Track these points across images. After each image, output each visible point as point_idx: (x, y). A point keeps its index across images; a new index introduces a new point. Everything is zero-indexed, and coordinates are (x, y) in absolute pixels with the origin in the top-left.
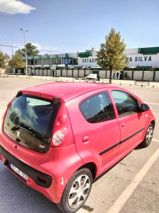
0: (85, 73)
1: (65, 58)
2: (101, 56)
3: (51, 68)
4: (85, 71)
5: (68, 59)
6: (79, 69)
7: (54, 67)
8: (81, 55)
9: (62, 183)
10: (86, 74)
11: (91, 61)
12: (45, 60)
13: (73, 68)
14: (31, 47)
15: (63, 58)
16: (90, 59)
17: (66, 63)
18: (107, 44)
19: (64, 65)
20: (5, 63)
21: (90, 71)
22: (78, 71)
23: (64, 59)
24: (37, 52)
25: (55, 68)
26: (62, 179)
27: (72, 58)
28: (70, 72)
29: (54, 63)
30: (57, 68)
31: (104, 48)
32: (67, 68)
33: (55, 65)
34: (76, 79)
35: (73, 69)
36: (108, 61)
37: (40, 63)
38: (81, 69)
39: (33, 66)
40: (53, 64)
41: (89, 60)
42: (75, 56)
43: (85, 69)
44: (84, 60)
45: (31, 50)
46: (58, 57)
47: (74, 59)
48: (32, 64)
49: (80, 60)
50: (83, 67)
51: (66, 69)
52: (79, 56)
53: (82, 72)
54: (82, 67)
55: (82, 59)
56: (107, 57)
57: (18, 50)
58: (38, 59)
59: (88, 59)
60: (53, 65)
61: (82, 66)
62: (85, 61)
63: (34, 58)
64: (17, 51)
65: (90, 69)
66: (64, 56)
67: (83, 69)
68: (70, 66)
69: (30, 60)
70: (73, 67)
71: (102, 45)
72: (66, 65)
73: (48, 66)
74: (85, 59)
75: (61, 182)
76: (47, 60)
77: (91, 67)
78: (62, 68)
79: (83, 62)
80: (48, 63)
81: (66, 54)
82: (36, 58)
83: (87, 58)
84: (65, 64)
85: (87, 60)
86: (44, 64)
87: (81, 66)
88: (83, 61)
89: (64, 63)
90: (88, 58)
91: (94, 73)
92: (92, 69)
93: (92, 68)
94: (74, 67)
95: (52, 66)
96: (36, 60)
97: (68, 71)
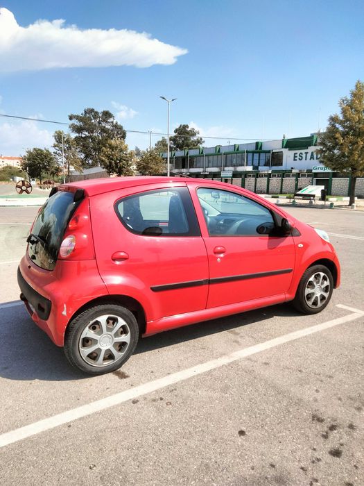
0: (297, 185)
1: (253, 152)
2: (329, 144)
3: (223, 174)
4: (297, 180)
5: (259, 153)
6: (284, 174)
7: (228, 172)
8: (292, 144)
9: (64, 313)
10: (299, 187)
11: (315, 156)
12: (211, 158)
13: (270, 174)
14: (188, 133)
15: (247, 152)
16: (312, 153)
17: (256, 163)
18: (345, 116)
19: (250, 168)
20: (131, 165)
21: (311, 178)
22: (282, 180)
23: (250, 155)
24: (199, 141)
25: (230, 174)
26: (65, 306)
27: (269, 152)
28: (262, 182)
29: (228, 163)
30: (236, 175)
31: (337, 125)
32: (257, 174)
33: (232, 169)
34: (272, 197)
35: (269, 176)
36: (346, 154)
37: (198, 165)
38: (289, 176)
39: (184, 170)
40: (226, 166)
41: (309, 156)
42: (277, 148)
43: (298, 175)
44: (298, 155)
45: (186, 139)
46: (238, 150)
47: (273, 153)
48: (184, 167)
49: (288, 155)
50: (293, 171)
51: (253, 176)
52: (286, 147)
53: (289, 182)
54: (291, 171)
55: (292, 153)
56: (342, 144)
57: (161, 139)
58: (196, 156)
59: (306, 153)
60: (226, 168)
61: (292, 168)
62: (299, 157)
63: (187, 154)
64: (158, 142)
65: (309, 176)
66: (253, 148)
67: (293, 176)
68: (264, 170)
69: (179, 157)
70: (270, 172)
71: (333, 120)
72: (256, 168)
73: (215, 170)
74: (299, 152)
75: (63, 310)
76: (215, 157)
77: (314, 171)
78: (246, 174)
79: (295, 160)
80: (215, 164)
81: (257, 143)
82: (192, 153)
83: (303, 151)
84: (253, 165)
85: (304, 156)
86: (208, 167)
87: (290, 169)
88: (295, 157)
89: (250, 162)
90: (306, 151)
91: (318, 183)
92: (316, 175)
93: (315, 173)
94: (273, 172)
95: (224, 171)
96: (192, 158)
97: (258, 179)
